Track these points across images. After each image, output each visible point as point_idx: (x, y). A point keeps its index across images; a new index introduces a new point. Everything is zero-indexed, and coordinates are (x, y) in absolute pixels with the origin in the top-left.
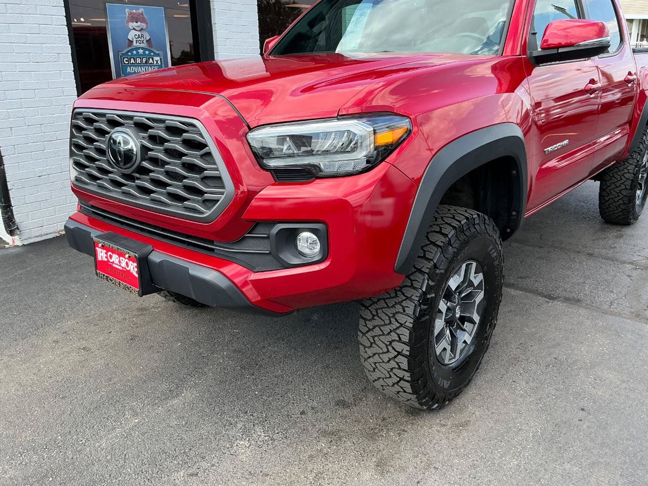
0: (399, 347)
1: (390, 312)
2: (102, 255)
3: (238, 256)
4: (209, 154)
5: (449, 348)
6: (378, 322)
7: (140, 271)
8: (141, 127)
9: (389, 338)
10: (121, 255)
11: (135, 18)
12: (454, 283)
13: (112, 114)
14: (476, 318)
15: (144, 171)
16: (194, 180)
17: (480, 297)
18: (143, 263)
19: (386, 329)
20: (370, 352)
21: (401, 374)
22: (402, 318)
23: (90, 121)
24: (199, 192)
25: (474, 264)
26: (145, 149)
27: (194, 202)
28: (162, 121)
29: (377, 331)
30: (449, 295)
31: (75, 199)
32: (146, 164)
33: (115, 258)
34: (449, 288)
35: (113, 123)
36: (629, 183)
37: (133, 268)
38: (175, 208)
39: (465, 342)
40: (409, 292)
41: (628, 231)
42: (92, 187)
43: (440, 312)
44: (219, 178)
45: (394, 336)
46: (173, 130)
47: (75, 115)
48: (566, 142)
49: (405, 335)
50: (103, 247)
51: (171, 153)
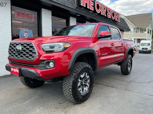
0: (70, 87)
1: (68, 80)
2: (12, 69)
3: (38, 67)
4: (34, 48)
5: (82, 90)
6: (66, 82)
7: (19, 72)
8: (22, 45)
9: (68, 85)
10: (16, 69)
11: (26, 32)
12: (82, 76)
13: (17, 43)
14: (88, 85)
15: (22, 53)
16: (31, 53)
17: (89, 81)
18: (20, 70)
19: (68, 84)
20: (65, 89)
21: (70, 93)
22: (70, 81)
23: (13, 45)
24: (32, 55)
25: (87, 74)
26: (22, 48)
27: (31, 57)
28: (26, 43)
29: (66, 84)
30: (81, 79)
31: (8, 60)
32: (22, 51)
33: (15, 70)
34: (81, 77)
35: (17, 45)
36: (126, 65)
37: (18, 71)
38: (27, 59)
39: (86, 90)
40: (72, 76)
41: (127, 76)
42: (12, 57)
43: (79, 81)
44: (35, 52)
45: (69, 85)
46: (28, 45)
47: (10, 44)
48: (107, 54)
49: (71, 84)
50: (12, 68)
51: (27, 49)
